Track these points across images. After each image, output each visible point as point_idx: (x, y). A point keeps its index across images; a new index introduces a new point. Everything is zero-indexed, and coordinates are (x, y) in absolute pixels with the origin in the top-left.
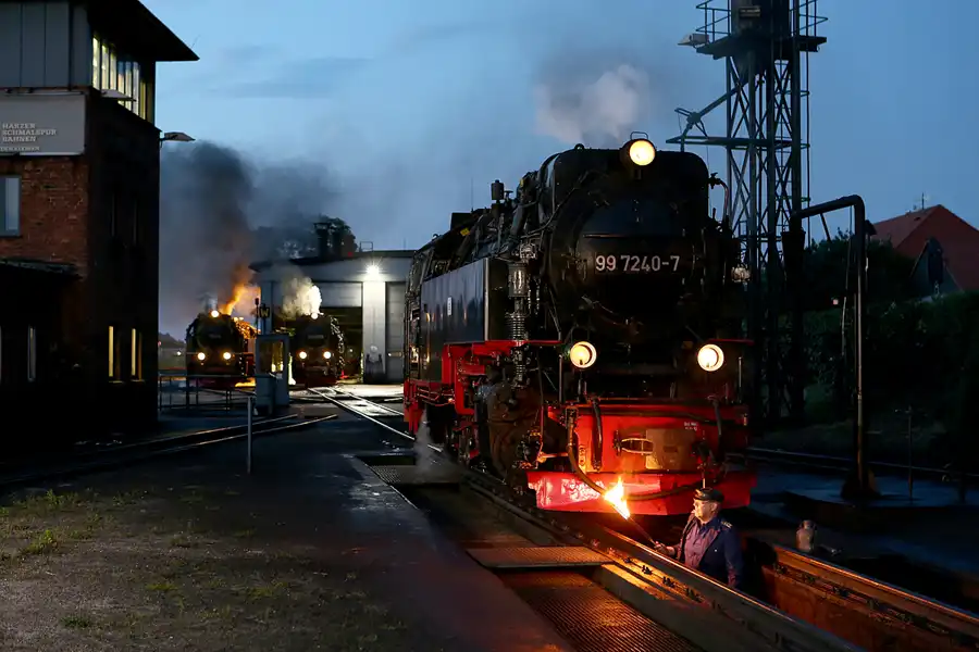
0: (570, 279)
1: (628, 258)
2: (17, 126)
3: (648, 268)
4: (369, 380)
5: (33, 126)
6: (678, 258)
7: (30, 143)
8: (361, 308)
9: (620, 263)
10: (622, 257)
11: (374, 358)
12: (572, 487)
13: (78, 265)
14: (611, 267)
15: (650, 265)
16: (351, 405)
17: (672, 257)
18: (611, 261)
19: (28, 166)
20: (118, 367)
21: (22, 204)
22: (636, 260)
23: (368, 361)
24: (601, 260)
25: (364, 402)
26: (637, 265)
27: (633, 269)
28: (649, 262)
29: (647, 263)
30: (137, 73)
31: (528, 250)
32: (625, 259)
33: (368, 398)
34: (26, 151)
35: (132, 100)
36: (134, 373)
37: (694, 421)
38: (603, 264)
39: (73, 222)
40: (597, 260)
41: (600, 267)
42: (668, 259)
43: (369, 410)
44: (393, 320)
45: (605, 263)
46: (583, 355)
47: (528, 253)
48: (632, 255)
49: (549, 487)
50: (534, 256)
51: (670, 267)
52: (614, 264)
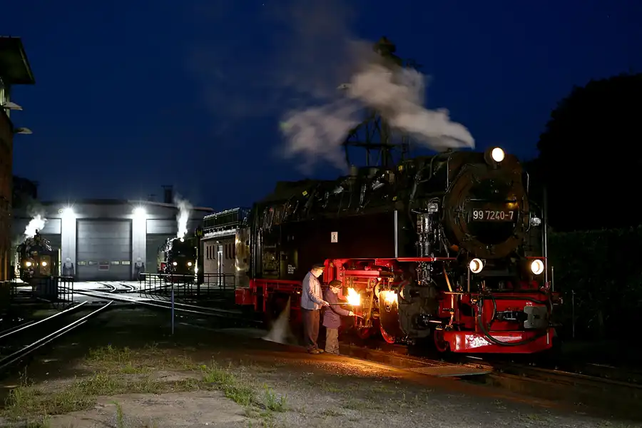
3: (498, 218)
6: (513, 213)
8: (60, 235)
9: (485, 215)
10: (486, 212)
12: (471, 339)
14: (481, 217)
15: (500, 217)
17: (510, 212)
22: (493, 213)
23: (64, 267)
24: (476, 213)
26: (493, 216)
27: (491, 218)
28: (499, 214)
32: (488, 213)
37: (531, 301)
40: (474, 213)
41: (476, 217)
42: (508, 214)
44: (80, 242)
45: (477, 215)
46: (475, 266)
47: (433, 208)
48: (491, 211)
49: (458, 340)
50: (437, 210)
51: (509, 217)
52: (482, 215)
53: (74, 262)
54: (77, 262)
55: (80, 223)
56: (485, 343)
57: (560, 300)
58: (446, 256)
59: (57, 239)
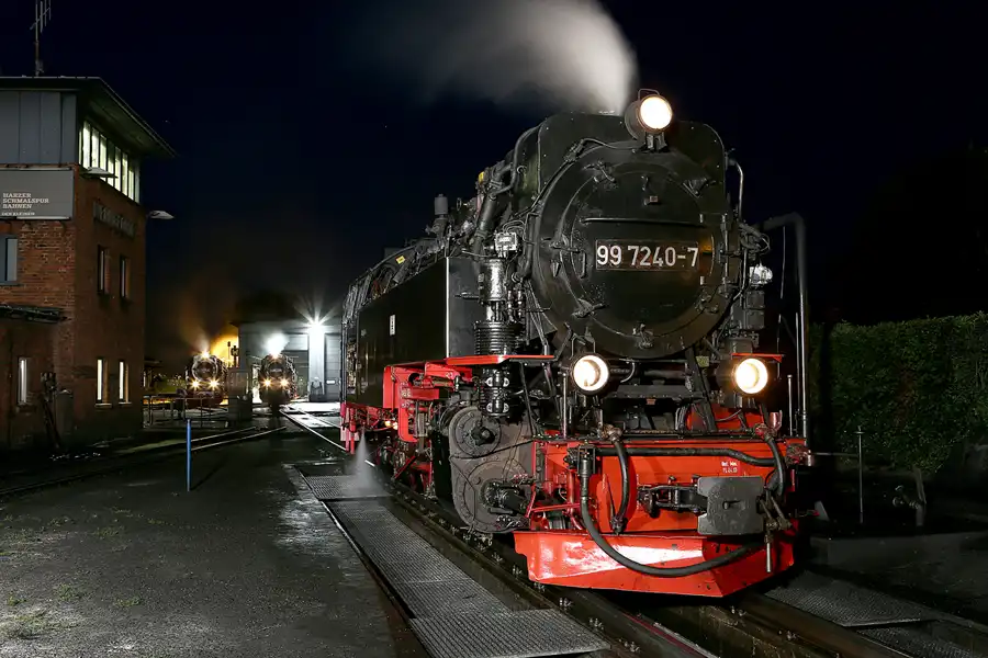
0: (563, 274)
1: (637, 248)
2: (15, 195)
3: (660, 262)
4: (312, 400)
5: (29, 195)
6: (696, 250)
7: (28, 210)
8: (308, 351)
9: (628, 256)
10: (630, 248)
11: (317, 385)
13: (67, 309)
14: (617, 260)
15: (664, 260)
16: (298, 418)
17: (690, 249)
18: (616, 252)
19: (25, 228)
20: (106, 393)
21: (19, 260)
22: (646, 251)
23: (312, 387)
24: (603, 252)
25: (307, 416)
26: (648, 258)
27: (642, 263)
28: (662, 255)
29: (659, 256)
30: (125, 163)
31: (507, 239)
32: (633, 251)
33: (310, 413)
34: (21, 216)
35: (113, 176)
36: (121, 397)
37: (734, 458)
38: (606, 256)
39: (62, 274)
40: (599, 251)
41: (603, 260)
42: (685, 253)
43: (310, 422)
44: (329, 358)
45: (608, 255)
46: (589, 373)
47: (505, 242)
48: (640, 245)
49: (547, 554)
50: (514, 248)
51: (687, 262)
52: (619, 256)
53: (323, 381)
54: (325, 381)
55: (328, 337)
56: (610, 565)
57: (805, 459)
58: (540, 351)
59: (304, 355)
